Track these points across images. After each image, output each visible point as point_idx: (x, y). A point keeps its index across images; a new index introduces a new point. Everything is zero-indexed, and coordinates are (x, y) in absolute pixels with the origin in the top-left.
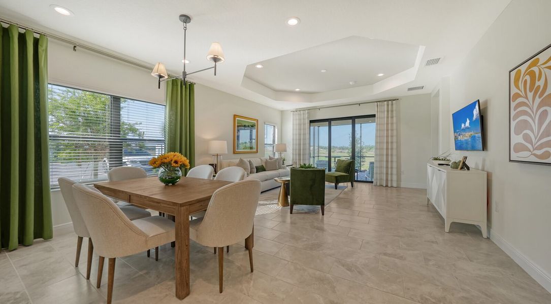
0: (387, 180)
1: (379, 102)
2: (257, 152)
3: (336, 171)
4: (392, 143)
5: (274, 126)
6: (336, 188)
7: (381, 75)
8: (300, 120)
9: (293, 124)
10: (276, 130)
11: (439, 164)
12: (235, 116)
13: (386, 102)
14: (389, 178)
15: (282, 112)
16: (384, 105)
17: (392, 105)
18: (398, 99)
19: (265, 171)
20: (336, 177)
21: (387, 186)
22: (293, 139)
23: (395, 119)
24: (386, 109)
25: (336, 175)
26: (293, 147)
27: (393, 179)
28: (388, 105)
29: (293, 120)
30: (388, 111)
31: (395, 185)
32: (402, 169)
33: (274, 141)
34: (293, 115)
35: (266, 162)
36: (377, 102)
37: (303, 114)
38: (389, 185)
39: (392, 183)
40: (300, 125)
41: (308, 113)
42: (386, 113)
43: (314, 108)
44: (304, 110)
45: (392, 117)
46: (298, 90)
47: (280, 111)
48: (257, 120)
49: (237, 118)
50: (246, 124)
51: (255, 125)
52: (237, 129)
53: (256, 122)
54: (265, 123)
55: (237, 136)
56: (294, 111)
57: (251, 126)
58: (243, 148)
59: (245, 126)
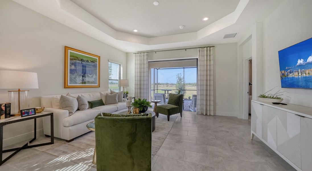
0: (206, 110)
1: (201, 48)
3: (168, 103)
4: (210, 80)
5: (120, 65)
6: (168, 120)
7: (206, 19)
8: (141, 60)
9: (135, 64)
10: (122, 68)
11: (274, 103)
12: (66, 48)
13: (206, 48)
14: (208, 109)
15: (127, 54)
16: (204, 51)
17: (210, 51)
18: (214, 46)
19: (104, 105)
20: (169, 110)
21: (206, 115)
22: (135, 76)
23: (212, 61)
24: (205, 54)
25: (169, 108)
26: (135, 83)
27: (211, 109)
28: (207, 51)
29: (135, 60)
30: (207, 56)
31: (212, 114)
32: (217, 101)
33: (120, 77)
34: (136, 56)
35: (107, 96)
36: (199, 48)
37: (143, 56)
38: (208, 114)
39: (210, 112)
40: (141, 64)
41: (147, 55)
42: (205, 57)
43: (152, 52)
44: (144, 52)
45: (210, 60)
46: (136, 31)
47: (125, 53)
48: (99, 57)
49: (69, 51)
50: (84, 59)
51: (97, 61)
52: (70, 62)
53: (97, 58)
54: (108, 60)
55: (71, 70)
56: (136, 53)
57: (91, 61)
58: (80, 82)
59: (82, 60)
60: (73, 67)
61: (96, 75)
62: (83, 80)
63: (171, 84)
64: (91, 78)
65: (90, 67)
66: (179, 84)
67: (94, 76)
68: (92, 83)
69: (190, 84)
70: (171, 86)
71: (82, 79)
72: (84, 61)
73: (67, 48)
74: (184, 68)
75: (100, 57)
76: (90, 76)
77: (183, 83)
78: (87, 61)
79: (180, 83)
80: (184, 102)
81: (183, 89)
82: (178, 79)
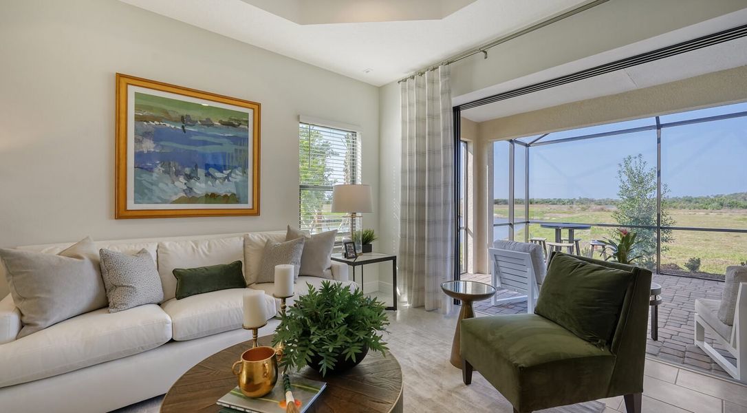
2: (258, 214)
5: (353, 133)
9: (404, 122)
10: (359, 146)
15: (380, 91)
19: (244, 286)
34: (404, 90)
37: (431, 82)
40: (421, 119)
44: (434, 66)
47: (375, 86)
48: (257, 107)
49: (132, 90)
50: (195, 115)
51: (247, 122)
52: (136, 130)
53: (250, 112)
54: (298, 117)
55: (138, 155)
56: (405, 80)
57: (221, 122)
58: (175, 198)
59: (183, 120)
60: (149, 146)
61: (245, 172)
62: (190, 189)
63: (599, 203)
64: (222, 183)
65: (221, 144)
66: (632, 199)
67: (237, 176)
68: (226, 199)
69: (690, 201)
70: (602, 210)
71: (185, 188)
72: (193, 124)
73: (123, 80)
74: (659, 126)
75: (259, 105)
76: (218, 174)
77: (652, 195)
78: (208, 124)
79: (639, 194)
80: (655, 304)
81: (654, 222)
82: (625, 178)
